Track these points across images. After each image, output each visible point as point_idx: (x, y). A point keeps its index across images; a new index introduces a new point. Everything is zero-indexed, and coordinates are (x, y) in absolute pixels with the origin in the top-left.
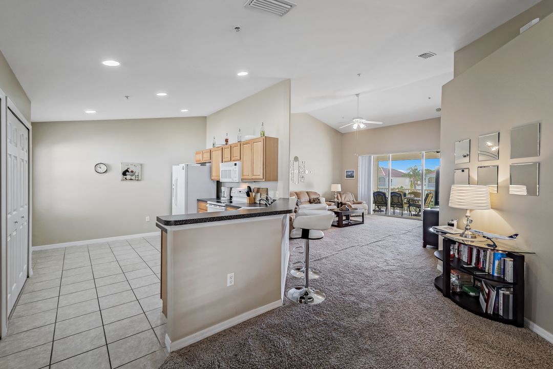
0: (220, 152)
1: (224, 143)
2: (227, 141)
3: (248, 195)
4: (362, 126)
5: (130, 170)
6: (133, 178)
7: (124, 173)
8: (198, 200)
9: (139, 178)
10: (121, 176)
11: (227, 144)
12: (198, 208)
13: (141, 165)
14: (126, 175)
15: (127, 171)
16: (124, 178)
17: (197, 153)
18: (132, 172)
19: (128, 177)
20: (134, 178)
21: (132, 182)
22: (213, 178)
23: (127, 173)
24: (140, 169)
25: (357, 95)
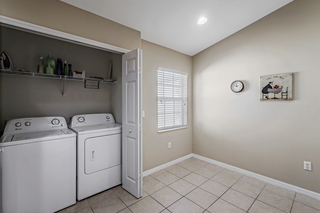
5: (273, 86)
6: (279, 96)
7: (265, 91)
9: (290, 95)
10: (260, 95)
13: (293, 75)
14: (267, 93)
15: (269, 86)
16: (264, 97)
18: (276, 87)
19: (271, 95)
20: (281, 97)
23: (269, 90)
24: (291, 82)
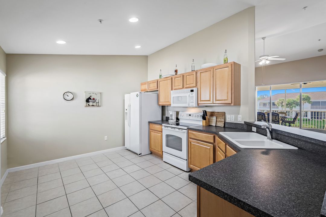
0: (170, 81)
1: (174, 73)
2: (176, 71)
3: (204, 118)
4: (268, 62)
5: (92, 98)
6: (95, 104)
8: (149, 122)
9: (99, 105)
11: (176, 74)
12: (149, 129)
13: (101, 93)
14: (89, 102)
16: (87, 105)
17: (142, 84)
18: (94, 99)
19: (91, 104)
21: (93, 108)
22: (160, 103)
23: (90, 100)
24: (100, 97)
25: (263, 38)
